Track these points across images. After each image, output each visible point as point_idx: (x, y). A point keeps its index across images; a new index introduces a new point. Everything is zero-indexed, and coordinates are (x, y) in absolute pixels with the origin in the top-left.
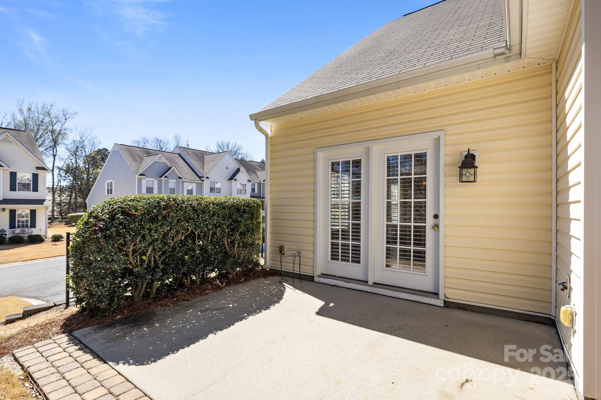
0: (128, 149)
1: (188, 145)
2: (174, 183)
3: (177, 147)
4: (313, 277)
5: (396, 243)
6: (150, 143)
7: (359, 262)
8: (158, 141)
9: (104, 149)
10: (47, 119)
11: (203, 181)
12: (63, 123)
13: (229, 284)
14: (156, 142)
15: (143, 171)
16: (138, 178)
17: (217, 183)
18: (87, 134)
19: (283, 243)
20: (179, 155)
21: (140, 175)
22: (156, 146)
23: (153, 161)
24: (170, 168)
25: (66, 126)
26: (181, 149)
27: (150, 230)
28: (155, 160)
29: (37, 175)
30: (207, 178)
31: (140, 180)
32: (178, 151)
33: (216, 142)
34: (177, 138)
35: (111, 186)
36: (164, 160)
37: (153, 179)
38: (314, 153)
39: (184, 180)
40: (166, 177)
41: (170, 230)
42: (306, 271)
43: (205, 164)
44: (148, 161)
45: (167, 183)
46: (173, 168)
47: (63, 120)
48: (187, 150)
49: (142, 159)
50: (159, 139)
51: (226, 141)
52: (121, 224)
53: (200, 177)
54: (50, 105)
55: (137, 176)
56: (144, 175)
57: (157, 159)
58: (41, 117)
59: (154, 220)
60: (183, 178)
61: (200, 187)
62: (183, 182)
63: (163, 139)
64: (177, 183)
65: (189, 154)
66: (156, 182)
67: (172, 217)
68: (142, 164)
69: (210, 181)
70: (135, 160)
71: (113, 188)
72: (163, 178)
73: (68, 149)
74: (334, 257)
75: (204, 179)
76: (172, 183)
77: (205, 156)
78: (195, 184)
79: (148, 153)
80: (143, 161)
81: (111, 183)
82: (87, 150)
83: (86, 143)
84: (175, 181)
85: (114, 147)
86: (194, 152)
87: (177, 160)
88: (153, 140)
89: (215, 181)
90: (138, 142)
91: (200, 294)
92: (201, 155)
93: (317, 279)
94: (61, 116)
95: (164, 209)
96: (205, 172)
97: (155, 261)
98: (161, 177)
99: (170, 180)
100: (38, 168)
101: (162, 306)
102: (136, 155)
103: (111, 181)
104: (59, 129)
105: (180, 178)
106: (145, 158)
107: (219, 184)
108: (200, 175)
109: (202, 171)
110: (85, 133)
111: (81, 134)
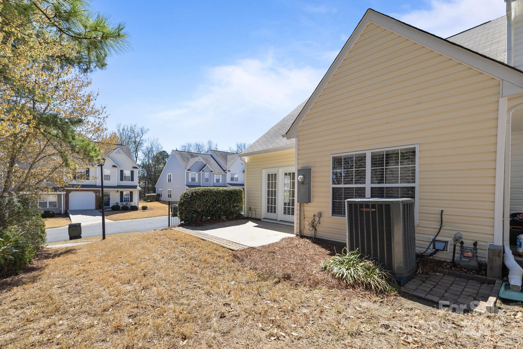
0: (180, 154)
1: (217, 149)
2: (208, 175)
3: (210, 150)
4: (261, 219)
5: (286, 205)
6: (192, 147)
7: (275, 213)
8: (198, 146)
9: (164, 151)
10: (133, 135)
11: (226, 173)
12: (141, 137)
13: (228, 220)
14: (196, 146)
15: (189, 167)
16: (186, 172)
17: (236, 174)
18: (155, 143)
19: (251, 206)
20: (211, 155)
21: (188, 170)
22: (196, 149)
23: (195, 161)
24: (205, 165)
25: (142, 138)
26: (212, 151)
27: (203, 198)
28: (196, 160)
29: (133, 171)
30: (229, 171)
31: (187, 173)
32: (210, 153)
33: (236, 145)
34: (210, 143)
35: (170, 177)
36: (202, 160)
37: (195, 173)
38: (261, 170)
39: (214, 173)
40: (203, 171)
41: (208, 199)
42: (258, 217)
43: (228, 161)
44: (193, 161)
45: (203, 175)
46: (207, 165)
47: (141, 135)
48: (216, 152)
49: (188, 160)
50: (198, 144)
51: (243, 143)
52: (195, 196)
53: (224, 171)
54: (134, 126)
55: (186, 171)
56: (190, 170)
57: (198, 160)
58: (130, 133)
59: (204, 195)
60: (213, 171)
61: (224, 177)
62: (213, 174)
63: (201, 144)
64: (210, 175)
65: (217, 155)
66: (197, 174)
67: (209, 195)
68: (189, 163)
69: (231, 173)
70: (184, 160)
71: (172, 178)
72: (201, 172)
73: (143, 153)
74: (268, 211)
75: (227, 172)
76: (207, 175)
77: (228, 156)
78: (221, 176)
79: (192, 155)
80: (189, 161)
81: (170, 175)
82: (154, 153)
83: (154, 149)
84: (208, 173)
85: (172, 152)
86: (221, 154)
87: (210, 159)
88: (194, 145)
89: (234, 173)
90: (185, 147)
91: (218, 222)
92: (225, 155)
93: (262, 220)
94: (140, 132)
95: (207, 192)
96: (227, 167)
97: (203, 209)
98: (200, 171)
99: (205, 173)
100: (134, 168)
101: (206, 224)
102: (185, 157)
103: (171, 174)
104: (138, 140)
105: (212, 171)
106: (190, 159)
107: (237, 175)
108: (224, 169)
109: (226, 166)
110: (153, 143)
111: (151, 144)
